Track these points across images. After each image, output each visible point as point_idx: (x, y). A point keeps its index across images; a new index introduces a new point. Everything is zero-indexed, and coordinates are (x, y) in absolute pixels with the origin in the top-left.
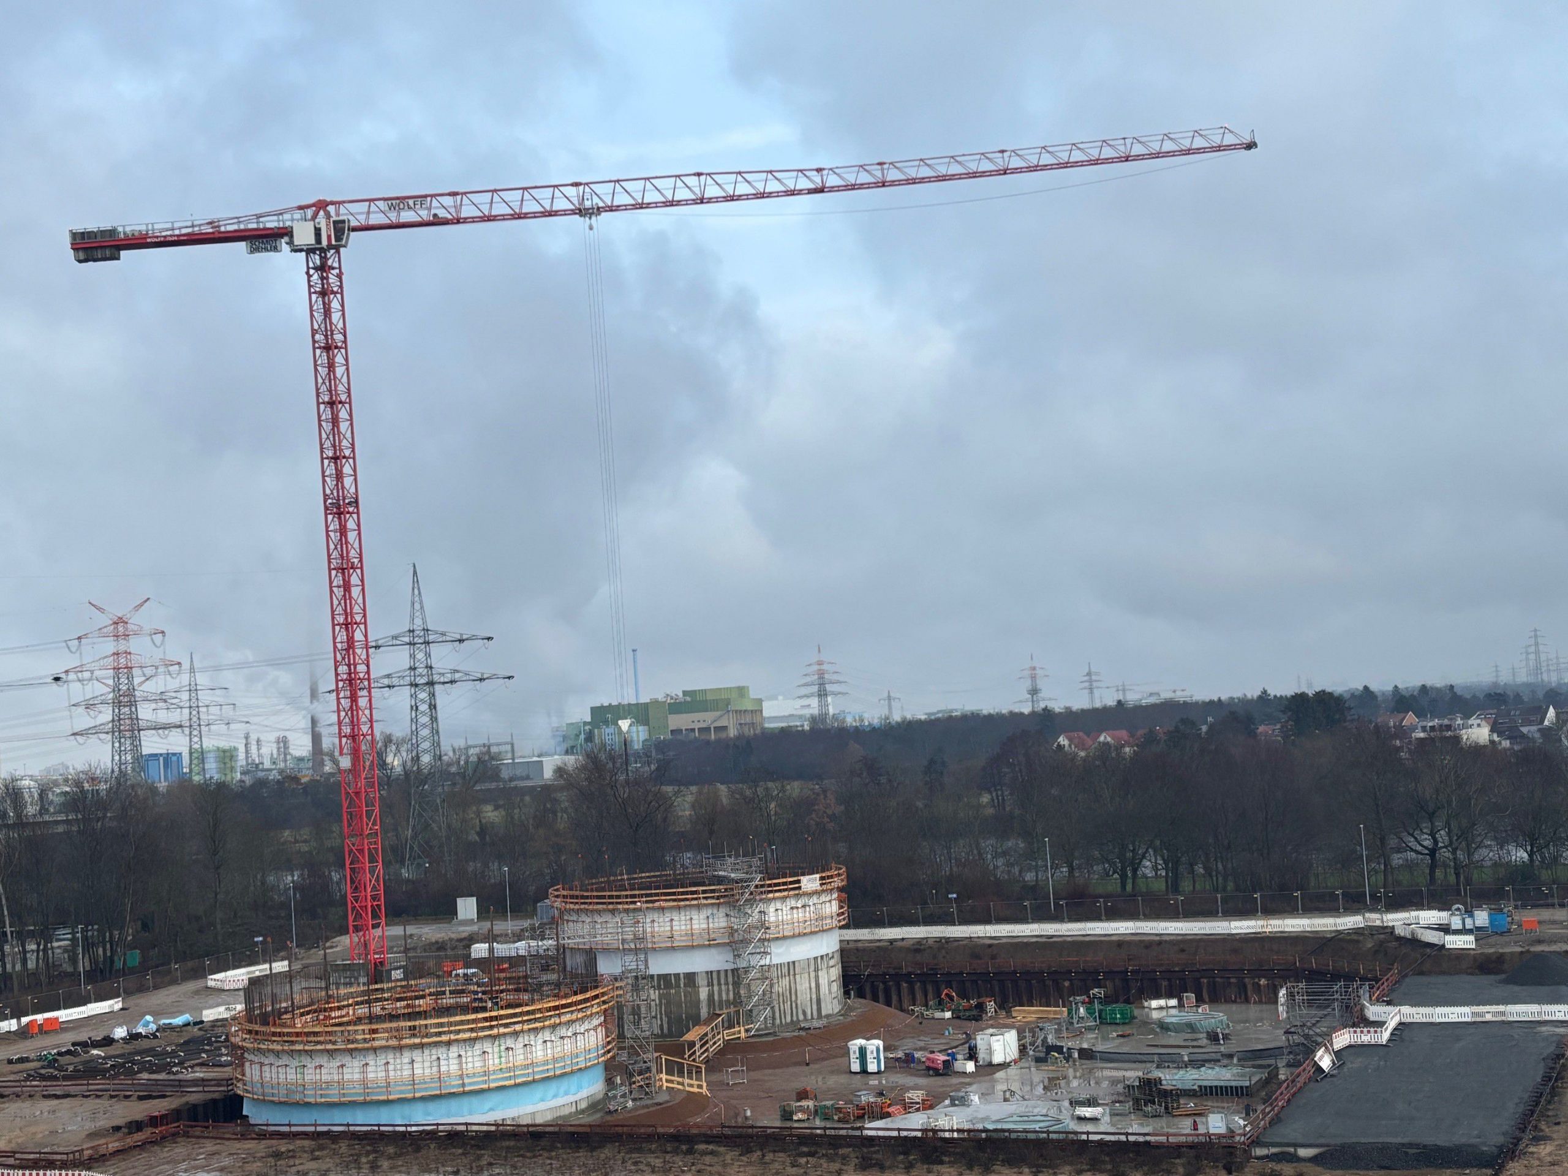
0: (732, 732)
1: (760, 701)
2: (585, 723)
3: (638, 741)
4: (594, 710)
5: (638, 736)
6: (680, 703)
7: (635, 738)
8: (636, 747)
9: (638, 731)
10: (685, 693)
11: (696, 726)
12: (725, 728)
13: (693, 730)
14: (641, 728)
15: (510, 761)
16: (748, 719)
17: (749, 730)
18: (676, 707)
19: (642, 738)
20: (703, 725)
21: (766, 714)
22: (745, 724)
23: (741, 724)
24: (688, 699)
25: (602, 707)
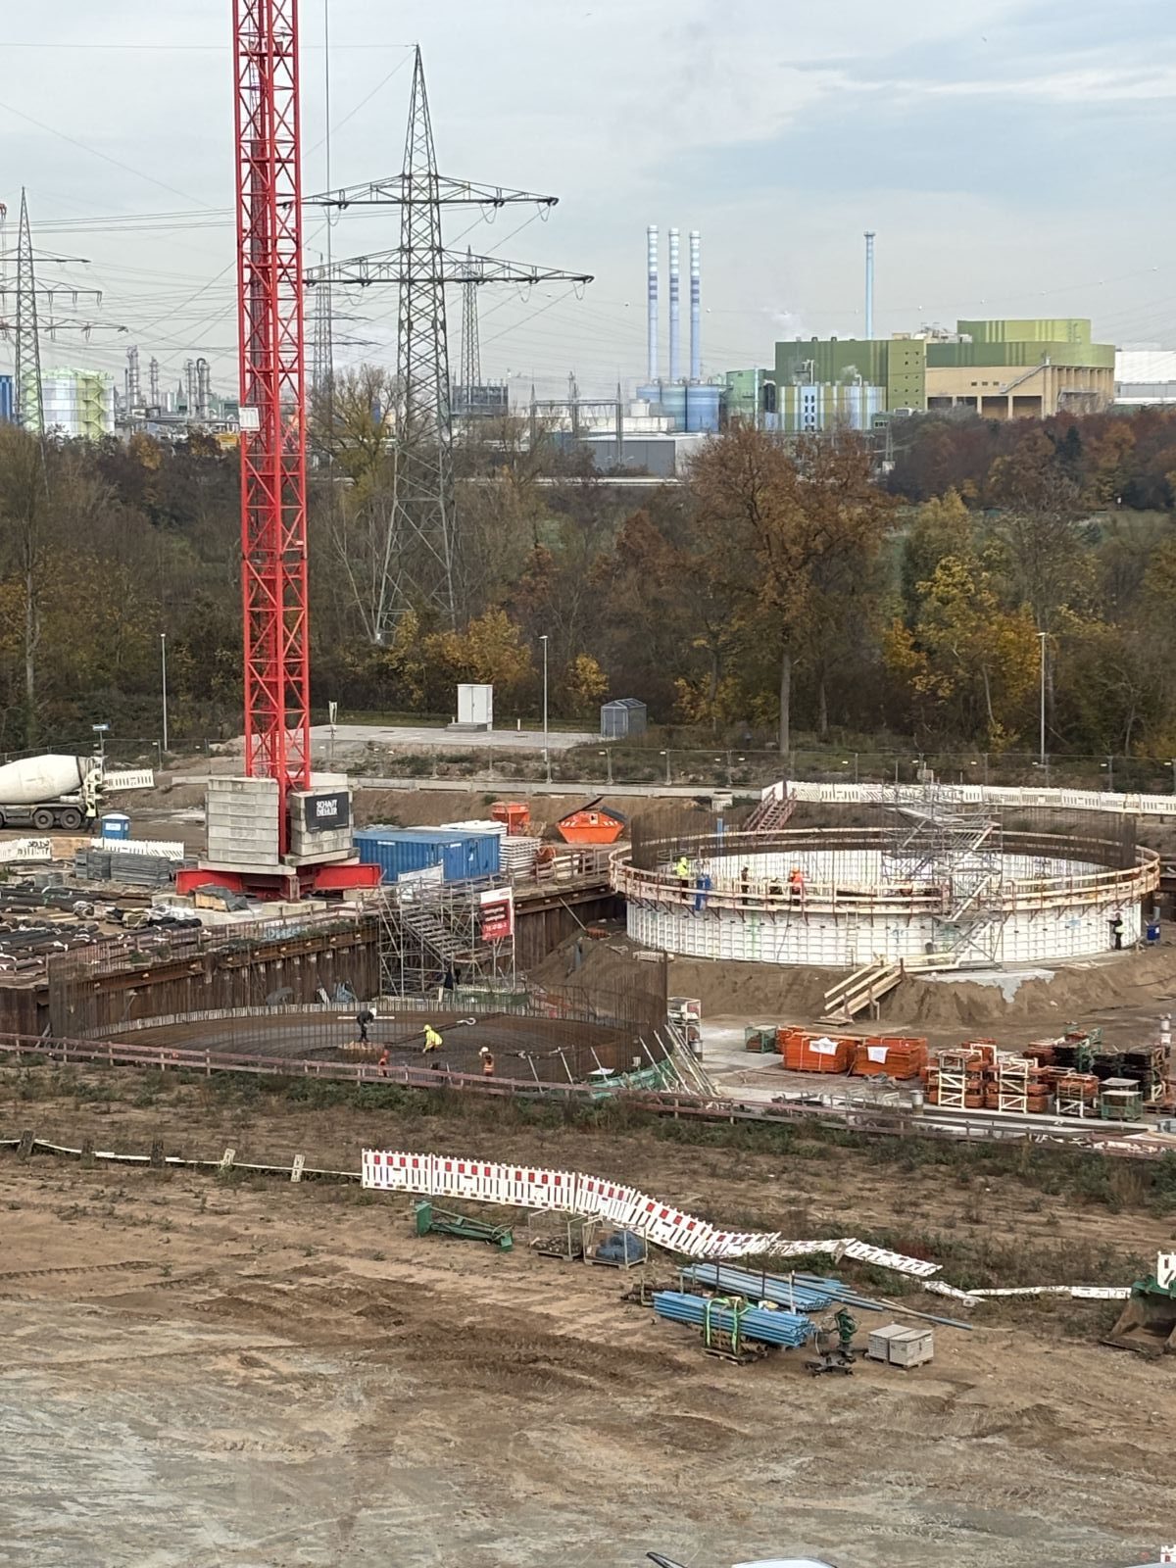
0: (1048, 409)
1: (1110, 351)
2: (765, 374)
3: (864, 415)
4: (783, 350)
5: (864, 406)
6: (951, 345)
7: (858, 410)
8: (858, 427)
9: (864, 398)
10: (963, 327)
11: (979, 393)
12: (1035, 401)
13: (972, 401)
14: (870, 391)
15: (613, 438)
16: (1082, 385)
17: (1083, 408)
18: (942, 355)
19: (871, 409)
20: (994, 393)
21: (1118, 376)
22: (1077, 395)
23: (1068, 395)
24: (967, 338)
25: (798, 344)
